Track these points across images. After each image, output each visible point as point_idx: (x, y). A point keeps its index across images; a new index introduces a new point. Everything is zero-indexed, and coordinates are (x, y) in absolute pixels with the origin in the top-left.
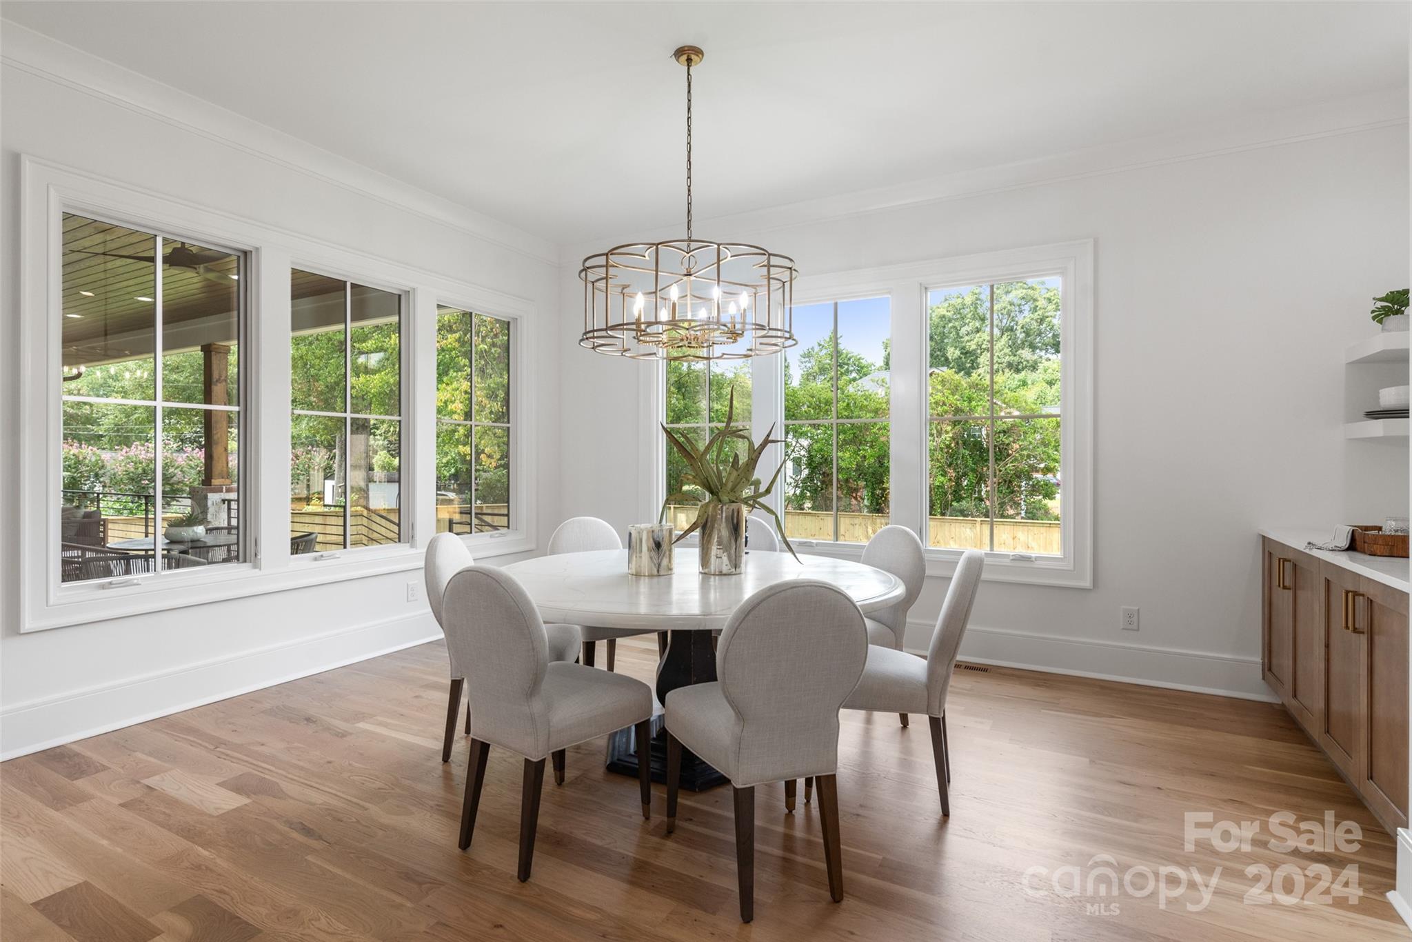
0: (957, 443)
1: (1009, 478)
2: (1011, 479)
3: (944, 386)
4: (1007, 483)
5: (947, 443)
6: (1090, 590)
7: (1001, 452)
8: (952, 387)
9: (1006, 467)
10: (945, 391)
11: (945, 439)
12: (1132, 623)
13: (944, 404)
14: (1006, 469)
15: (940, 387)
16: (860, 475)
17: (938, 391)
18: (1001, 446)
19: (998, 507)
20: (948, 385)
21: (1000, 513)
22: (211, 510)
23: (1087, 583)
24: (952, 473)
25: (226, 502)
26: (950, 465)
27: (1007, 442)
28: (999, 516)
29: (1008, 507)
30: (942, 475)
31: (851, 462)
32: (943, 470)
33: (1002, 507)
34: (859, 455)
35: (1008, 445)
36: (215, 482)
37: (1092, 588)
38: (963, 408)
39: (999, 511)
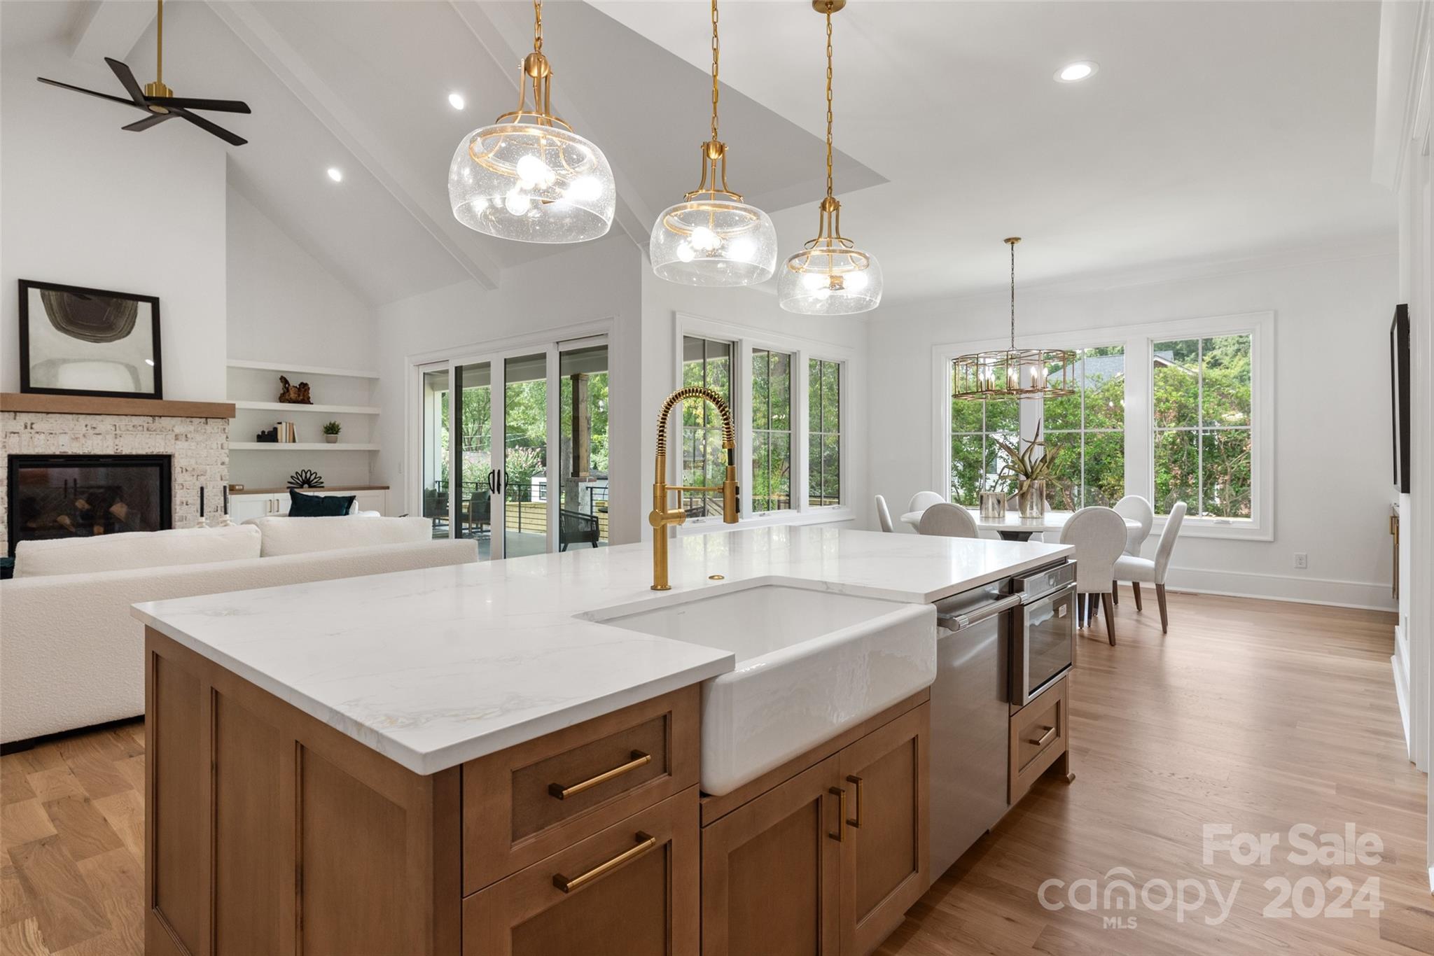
0: (1183, 439)
1: (1243, 476)
2: (1246, 477)
3: (1166, 382)
4: (1241, 480)
5: (1170, 440)
6: (1270, 542)
7: (1234, 449)
8: (1176, 383)
9: (1239, 464)
10: (1167, 387)
11: (1169, 436)
12: (1302, 564)
13: (1167, 401)
14: (1239, 466)
15: (1162, 384)
16: (1075, 471)
17: (1160, 387)
18: (1234, 443)
19: (1229, 505)
20: (1171, 382)
21: (1233, 511)
22: (581, 495)
23: (1269, 538)
24: (1177, 471)
25: (589, 489)
26: (1175, 462)
27: (1240, 438)
28: (1231, 515)
29: (1242, 506)
30: (1165, 472)
31: (1066, 459)
32: (1167, 467)
33: (1234, 506)
34: (1074, 452)
35: (1241, 441)
36: (582, 474)
37: (1272, 540)
38: (1188, 404)
39: (1231, 510)
